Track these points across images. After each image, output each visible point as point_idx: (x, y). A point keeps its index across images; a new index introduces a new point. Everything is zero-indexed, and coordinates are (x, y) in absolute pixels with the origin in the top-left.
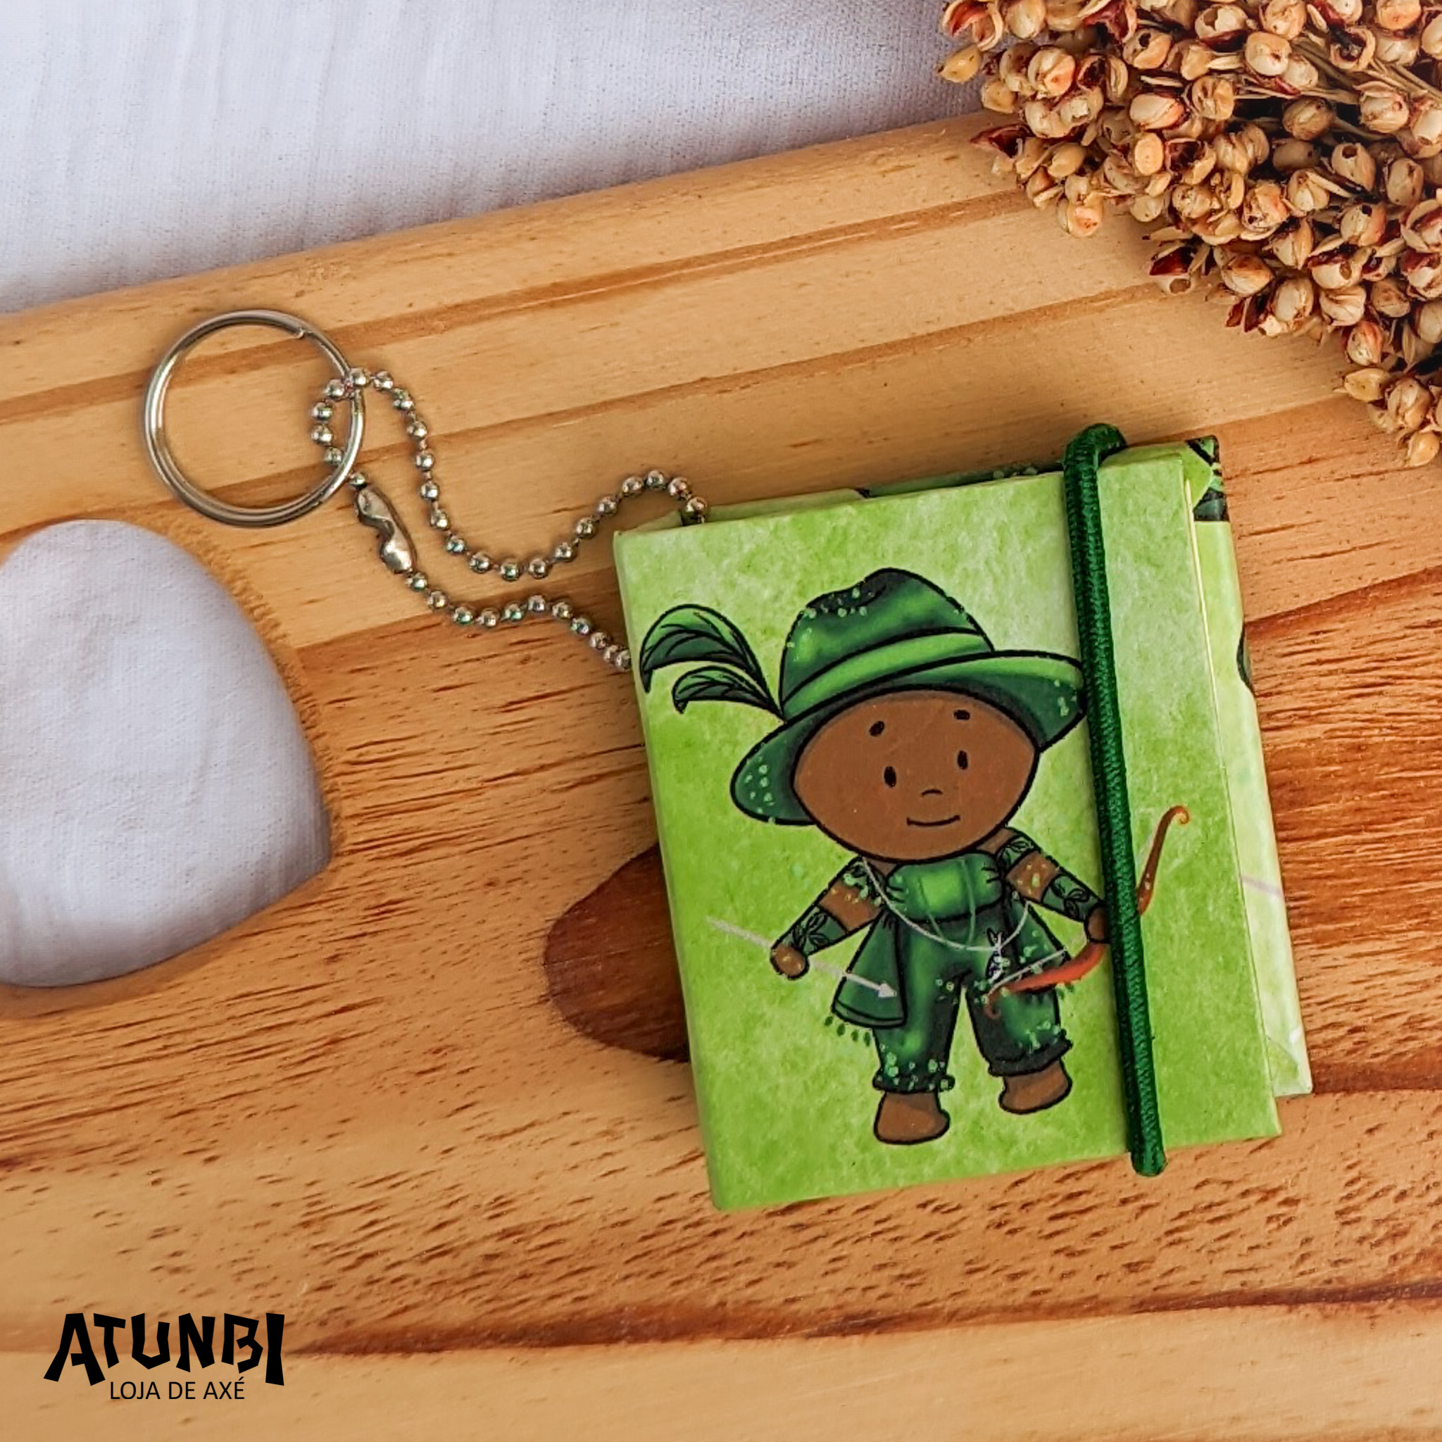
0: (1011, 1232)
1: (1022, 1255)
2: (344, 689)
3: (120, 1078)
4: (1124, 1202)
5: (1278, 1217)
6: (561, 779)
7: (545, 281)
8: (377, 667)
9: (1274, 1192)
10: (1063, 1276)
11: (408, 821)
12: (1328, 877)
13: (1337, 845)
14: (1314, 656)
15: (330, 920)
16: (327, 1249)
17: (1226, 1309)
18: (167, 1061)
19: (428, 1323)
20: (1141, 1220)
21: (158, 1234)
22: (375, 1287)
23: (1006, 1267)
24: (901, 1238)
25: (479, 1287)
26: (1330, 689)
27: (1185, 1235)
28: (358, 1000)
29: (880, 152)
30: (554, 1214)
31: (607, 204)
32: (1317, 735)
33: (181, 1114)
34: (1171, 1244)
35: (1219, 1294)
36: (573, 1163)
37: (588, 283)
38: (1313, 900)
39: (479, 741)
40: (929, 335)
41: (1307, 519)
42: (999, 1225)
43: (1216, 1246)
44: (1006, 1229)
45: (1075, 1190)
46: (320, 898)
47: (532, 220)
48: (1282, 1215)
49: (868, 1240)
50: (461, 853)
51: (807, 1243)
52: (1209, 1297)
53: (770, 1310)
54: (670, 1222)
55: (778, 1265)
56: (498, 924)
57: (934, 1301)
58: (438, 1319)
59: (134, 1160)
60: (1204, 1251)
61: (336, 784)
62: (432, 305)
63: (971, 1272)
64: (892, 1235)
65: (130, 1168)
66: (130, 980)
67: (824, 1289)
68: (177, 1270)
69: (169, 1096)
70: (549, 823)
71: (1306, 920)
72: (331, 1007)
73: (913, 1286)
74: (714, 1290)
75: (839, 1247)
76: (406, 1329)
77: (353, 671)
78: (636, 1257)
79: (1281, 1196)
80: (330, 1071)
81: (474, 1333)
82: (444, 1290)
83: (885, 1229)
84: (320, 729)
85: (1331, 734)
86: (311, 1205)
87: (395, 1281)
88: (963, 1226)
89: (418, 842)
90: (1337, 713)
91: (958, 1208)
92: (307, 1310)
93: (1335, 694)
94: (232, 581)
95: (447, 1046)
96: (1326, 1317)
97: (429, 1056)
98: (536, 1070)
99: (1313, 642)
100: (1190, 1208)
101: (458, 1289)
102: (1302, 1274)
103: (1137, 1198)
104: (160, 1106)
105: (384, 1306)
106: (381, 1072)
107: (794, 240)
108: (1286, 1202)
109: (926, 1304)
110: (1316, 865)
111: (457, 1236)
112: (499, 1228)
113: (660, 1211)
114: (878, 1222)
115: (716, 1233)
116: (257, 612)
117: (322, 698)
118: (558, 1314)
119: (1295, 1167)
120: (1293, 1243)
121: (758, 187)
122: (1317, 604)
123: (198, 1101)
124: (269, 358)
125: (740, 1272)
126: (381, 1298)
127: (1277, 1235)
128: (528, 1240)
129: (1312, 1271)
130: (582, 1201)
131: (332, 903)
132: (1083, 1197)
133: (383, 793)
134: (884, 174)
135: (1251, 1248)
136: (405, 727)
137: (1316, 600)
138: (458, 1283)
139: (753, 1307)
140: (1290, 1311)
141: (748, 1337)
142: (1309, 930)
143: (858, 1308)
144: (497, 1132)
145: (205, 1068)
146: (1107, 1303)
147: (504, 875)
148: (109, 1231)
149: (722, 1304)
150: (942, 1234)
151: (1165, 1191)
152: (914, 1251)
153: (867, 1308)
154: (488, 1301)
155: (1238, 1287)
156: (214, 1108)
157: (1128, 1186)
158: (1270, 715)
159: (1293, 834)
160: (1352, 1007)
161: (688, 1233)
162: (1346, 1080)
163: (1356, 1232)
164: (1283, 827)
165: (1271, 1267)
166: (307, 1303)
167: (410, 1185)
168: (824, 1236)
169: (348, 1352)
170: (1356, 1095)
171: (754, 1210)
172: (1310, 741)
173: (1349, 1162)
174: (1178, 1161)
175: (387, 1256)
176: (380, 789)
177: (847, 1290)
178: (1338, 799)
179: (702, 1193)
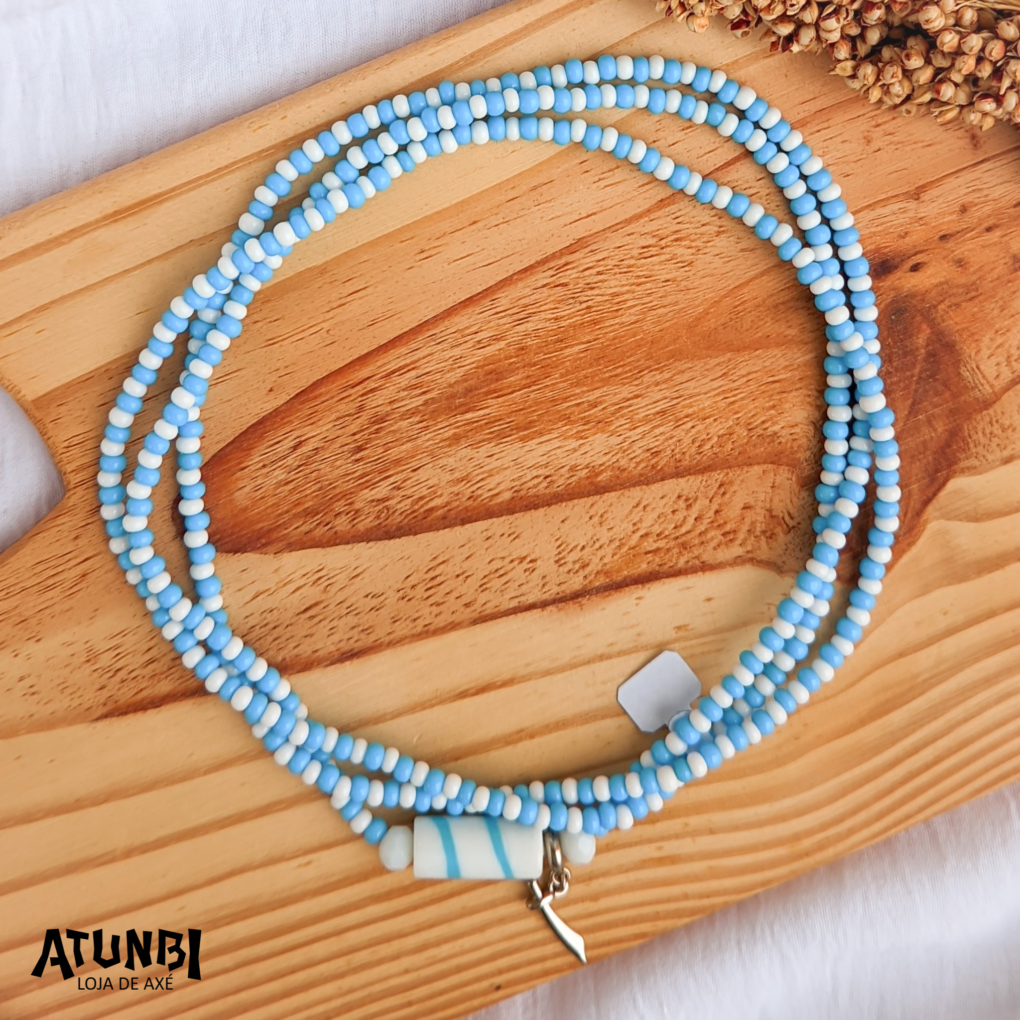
0: (409, 600)
1: (416, 609)
2: (56, 414)
4: (458, 576)
5: (529, 569)
7: (111, 210)
8: (69, 402)
9: (525, 558)
10: (436, 615)
12: (520, 410)
13: (521, 395)
14: (494, 311)
15: (71, 521)
16: (99, 671)
17: (513, 616)
19: (152, 695)
20: (467, 583)
21: (21, 679)
22: (125, 683)
23: (409, 617)
24: (359, 613)
25: (172, 674)
26: (505, 324)
27: (488, 585)
28: (90, 555)
29: (251, 121)
31: (132, 170)
32: (502, 346)
33: (21, 622)
34: (482, 591)
35: (509, 609)
37: (130, 208)
38: (516, 422)
41: (478, 249)
42: (403, 598)
43: (503, 588)
44: (406, 599)
45: (434, 576)
46: (64, 511)
47: (99, 184)
48: (531, 568)
49: (344, 617)
51: (317, 624)
52: (505, 612)
53: (306, 658)
54: (253, 627)
55: (306, 637)
57: (380, 638)
58: (156, 692)
60: (498, 592)
61: (62, 458)
62: (61, 232)
63: (395, 622)
64: (355, 612)
67: (329, 643)
68: (33, 694)
69: (14, 615)
71: (514, 432)
72: (79, 560)
73: (368, 634)
75: (332, 623)
76: (142, 700)
77: (59, 406)
79: (529, 559)
80: (84, 589)
81: (174, 695)
82: (156, 678)
83: (351, 610)
84: (49, 435)
85: (508, 345)
86: (88, 652)
87: (133, 679)
88: (387, 602)
90: (509, 335)
91: (382, 594)
92: (97, 699)
93: (507, 326)
96: (560, 610)
99: (492, 305)
100: (487, 573)
101: (164, 676)
102: (545, 592)
103: (463, 573)
105: (131, 691)
107: (220, 170)
108: (531, 561)
109: (377, 641)
110: (514, 406)
111: (158, 652)
113: (247, 623)
114: (347, 608)
115: (275, 628)
116: (10, 387)
117: (47, 420)
119: (532, 545)
120: (538, 579)
121: (199, 148)
122: (490, 287)
123: (28, 615)
125: (289, 643)
126: (128, 688)
127: (529, 577)
129: (549, 590)
131: (70, 513)
132: (438, 578)
134: (254, 131)
135: (519, 586)
137: (490, 285)
138: (162, 673)
139: (299, 657)
140: (543, 610)
141: (299, 672)
142: (516, 436)
143: (346, 649)
145: (27, 599)
146: (459, 624)
149: (284, 659)
150: (378, 607)
151: (475, 568)
152: (367, 617)
153: (351, 648)
154: (178, 679)
155: (517, 604)
156: (35, 617)
157: (458, 568)
158: (479, 342)
159: (500, 393)
160: (544, 467)
161: (263, 629)
162: (547, 501)
163: (566, 569)
164: (495, 391)
165: (530, 592)
166: (96, 697)
167: (132, 633)
168: (324, 619)
169: (119, 715)
170: (553, 506)
171: (290, 614)
172: (500, 349)
173: (557, 537)
174: (477, 554)
175: (127, 668)
176: (82, 456)
177: (340, 641)
178: (518, 374)
179: (265, 611)
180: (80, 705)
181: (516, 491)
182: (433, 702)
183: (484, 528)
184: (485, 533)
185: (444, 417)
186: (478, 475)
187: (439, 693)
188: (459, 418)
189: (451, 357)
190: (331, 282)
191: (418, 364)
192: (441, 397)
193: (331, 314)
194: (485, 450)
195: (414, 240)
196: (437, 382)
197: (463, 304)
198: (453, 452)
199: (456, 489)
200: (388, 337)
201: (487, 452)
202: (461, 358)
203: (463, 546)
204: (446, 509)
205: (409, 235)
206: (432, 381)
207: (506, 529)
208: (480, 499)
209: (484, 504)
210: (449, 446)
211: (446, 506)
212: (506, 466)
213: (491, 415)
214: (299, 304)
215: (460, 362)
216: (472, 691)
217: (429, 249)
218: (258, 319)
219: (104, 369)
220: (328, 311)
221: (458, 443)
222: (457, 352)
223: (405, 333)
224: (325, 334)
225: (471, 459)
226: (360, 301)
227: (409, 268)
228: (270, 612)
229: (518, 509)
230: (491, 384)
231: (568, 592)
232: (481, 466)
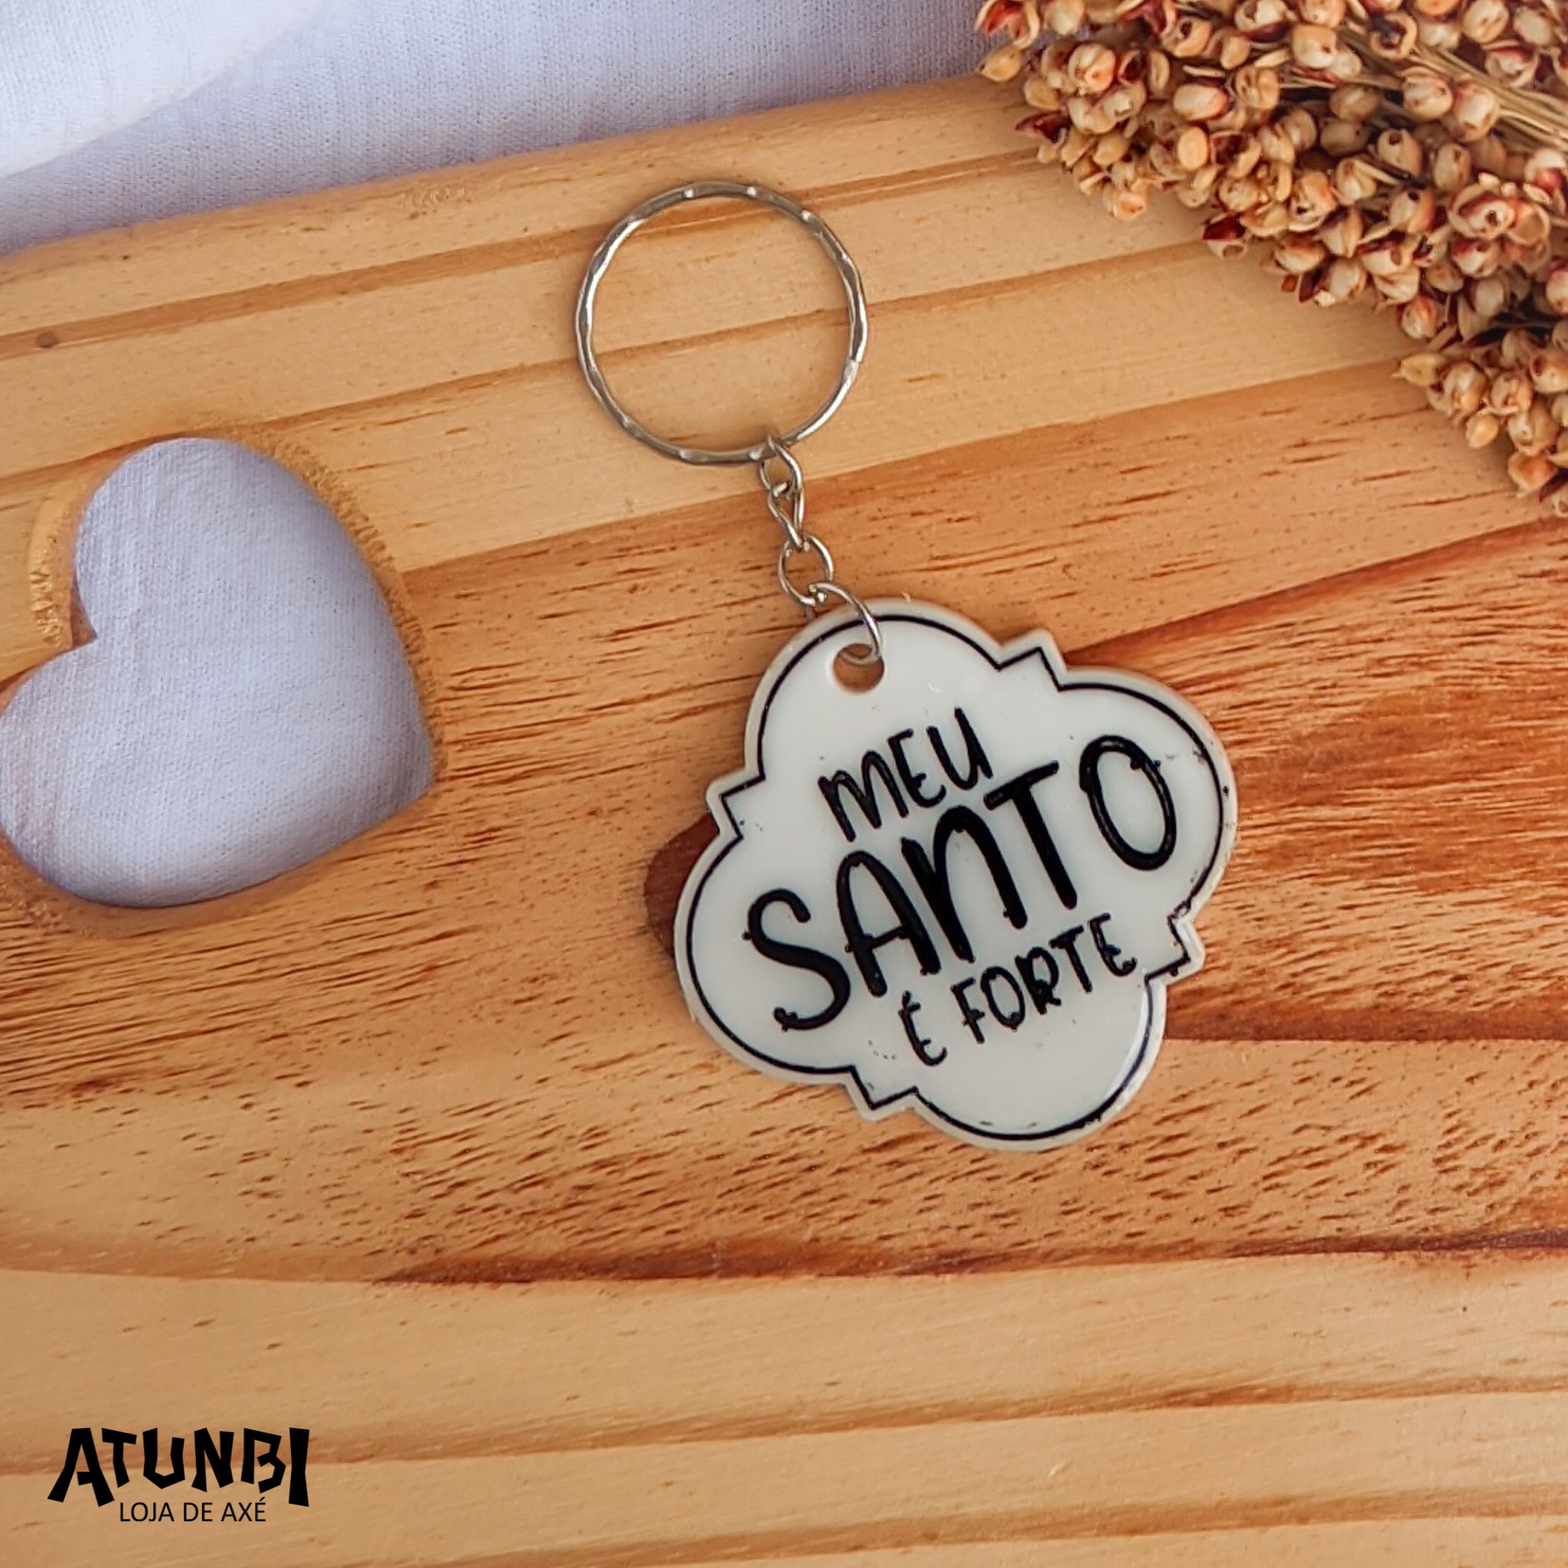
0: (1108, 1173)
1: (1120, 1195)
2: (449, 614)
3: (212, 1000)
4: (1222, 1145)
5: (1375, 1164)
6: (666, 709)
8: (482, 593)
9: (1373, 1138)
10: (1160, 1218)
11: (510, 748)
12: (1435, 825)
13: (1444, 793)
14: (1427, 603)
15: (429, 847)
16: (418, 1177)
17: (1322, 1255)
18: (261, 985)
19: (517, 1254)
20: (1237, 1165)
21: (249, 1157)
22: (466, 1215)
23: (1104, 1208)
24: (998, 1177)
25: (570, 1218)
26: (1442, 637)
27: (1282, 1180)
28: (454, 928)
30: (649, 1146)
31: (728, 133)
32: (1426, 682)
33: (275, 1037)
34: (1266, 1190)
35: (1316, 1240)
36: (668, 1096)
38: (1420, 848)
39: (586, 669)
40: (1048, 272)
41: (1422, 466)
42: (1097, 1167)
44: (1103, 1170)
45: (1174, 1133)
46: (421, 824)
47: (649, 147)
48: (1381, 1162)
49: (963, 1179)
50: (564, 781)
51: (902, 1181)
52: (1305, 1242)
53: (862, 1247)
54: (764, 1157)
55: (873, 1202)
56: (599, 854)
57: (1030, 1241)
58: (528, 1248)
59: (224, 1085)
60: (1300, 1197)
61: (437, 709)
62: (549, 229)
63: (1067, 1213)
64: (989, 1174)
65: (219, 1090)
66: (224, 902)
67: (919, 1227)
68: (265, 1195)
69: (262, 1020)
70: (655, 753)
71: (1409, 868)
72: (428, 933)
73: (1006, 1226)
74: (808, 1225)
75: (935, 1185)
76: (495, 1259)
77: (459, 597)
78: (730, 1191)
79: (1380, 1143)
80: (425, 998)
81: (564, 1264)
82: (535, 1220)
83: (981, 1168)
84: (424, 654)
85: (1441, 681)
86: (402, 1132)
87: (485, 1211)
88: (1060, 1166)
89: (520, 770)
90: (1449, 660)
92: (401, 1234)
93: (1446, 642)
94: (338, 503)
95: (545, 975)
96: (1422, 1265)
97: (526, 985)
98: (635, 1001)
99: (1426, 589)
100: (1287, 1153)
101: (550, 1219)
102: (1399, 1221)
103: (1234, 1142)
104: (251, 1031)
105: (476, 1234)
106: (477, 1000)
107: (912, 175)
108: (1385, 1149)
109: (1022, 1244)
110: (1423, 813)
111: (553, 1164)
112: (593, 1160)
114: (973, 1161)
115: (810, 1169)
116: (361, 535)
117: (426, 624)
118: (649, 1248)
119: (1394, 1115)
120: (1391, 1190)
121: (878, 120)
122: (1431, 551)
123: (293, 1025)
124: (382, 279)
125: (833, 1209)
126: (471, 1227)
127: (1374, 1181)
128: (622, 1171)
129: (1408, 1219)
130: (678, 1133)
131: (431, 829)
132: (1182, 1140)
133: (486, 719)
135: (1348, 1195)
136: (509, 653)
137: (1429, 547)
138: (550, 1213)
139: (847, 1243)
140: (1386, 1258)
141: (841, 1273)
142: (1413, 877)
143: (951, 1246)
144: (593, 1062)
145: (300, 992)
146: (1202, 1247)
147: (607, 805)
148: (199, 1153)
149: (816, 1240)
150: (1037, 1175)
151: (1261, 1136)
152: (1011, 1189)
153: (960, 1247)
154: (580, 1233)
155: (1334, 1233)
156: (306, 1033)
157: (1227, 1129)
158: (1380, 661)
159: (1401, 780)
160: (1456, 955)
161: (784, 1167)
162: (1448, 1027)
163: (1454, 1180)
164: (1391, 773)
165: (1368, 1213)
166: (396, 1230)
167: (506, 1113)
168: (921, 1174)
169: (436, 1282)
170: (1457, 1044)
171: (851, 1146)
172: (1420, 687)
173: (1450, 1110)
174: (1277, 1106)
175: (481, 1183)
176: (483, 715)
177: (942, 1228)
178: (1446, 748)
179: (799, 1129)
180: (360, 1239)
181: (1386, 994)
182: (1111, 1400)
183: (1302, 1057)
184: (1300, 1068)
185: (1269, 803)
186: (1314, 941)
187: (1126, 1383)
188: (1301, 812)
189: (1312, 681)
190: (1096, 466)
191: (1241, 679)
192: (1272, 760)
193: (1081, 533)
194: (1340, 892)
195: (1292, 416)
196: (1272, 726)
197: (1364, 575)
198: (1269, 882)
199: (1259, 961)
200: (1193, 607)
201: (1346, 898)
202: (1334, 686)
203: (1248, 1084)
204: (1230, 998)
205: (1282, 403)
206: (1263, 723)
207: (1346, 1070)
208: (1306, 994)
209: (1312, 1006)
210: (1267, 866)
211: (1231, 992)
212: (1378, 935)
213: (1371, 821)
214: (1018, 497)
215: (1332, 695)
216: (1201, 1395)
217: (1319, 443)
218: (923, 508)
219: (571, 541)
220: (1076, 526)
221: (1286, 865)
222: (1328, 672)
223: (1232, 606)
224: (1060, 571)
225: (1306, 905)
226: (1150, 520)
227: (1270, 474)
228: (810, 1132)
229: (1382, 1033)
230: (1384, 756)
231: (1448, 1230)
232: (1324, 923)
